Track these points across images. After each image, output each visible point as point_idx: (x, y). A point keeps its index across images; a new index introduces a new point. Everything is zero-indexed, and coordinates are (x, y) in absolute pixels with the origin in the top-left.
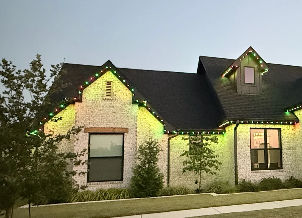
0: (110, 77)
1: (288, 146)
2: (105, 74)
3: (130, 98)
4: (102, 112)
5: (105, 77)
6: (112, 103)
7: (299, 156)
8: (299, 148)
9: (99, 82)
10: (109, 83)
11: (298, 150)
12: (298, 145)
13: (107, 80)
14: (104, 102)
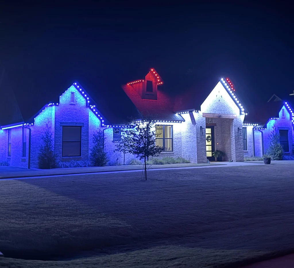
0: (73, 89)
1: (177, 137)
2: (70, 87)
3: (85, 103)
4: (69, 112)
5: (70, 89)
6: (75, 106)
7: (184, 143)
8: (184, 138)
9: (67, 93)
10: (73, 93)
11: (183, 140)
12: (184, 137)
13: (72, 91)
14: (71, 106)
